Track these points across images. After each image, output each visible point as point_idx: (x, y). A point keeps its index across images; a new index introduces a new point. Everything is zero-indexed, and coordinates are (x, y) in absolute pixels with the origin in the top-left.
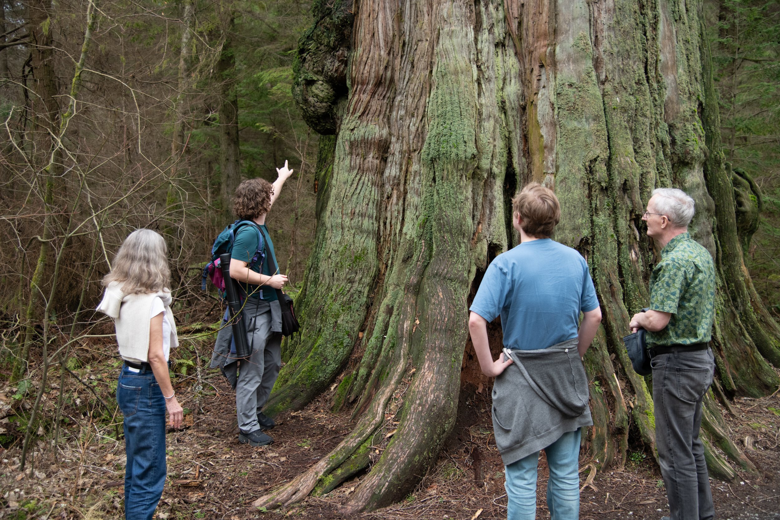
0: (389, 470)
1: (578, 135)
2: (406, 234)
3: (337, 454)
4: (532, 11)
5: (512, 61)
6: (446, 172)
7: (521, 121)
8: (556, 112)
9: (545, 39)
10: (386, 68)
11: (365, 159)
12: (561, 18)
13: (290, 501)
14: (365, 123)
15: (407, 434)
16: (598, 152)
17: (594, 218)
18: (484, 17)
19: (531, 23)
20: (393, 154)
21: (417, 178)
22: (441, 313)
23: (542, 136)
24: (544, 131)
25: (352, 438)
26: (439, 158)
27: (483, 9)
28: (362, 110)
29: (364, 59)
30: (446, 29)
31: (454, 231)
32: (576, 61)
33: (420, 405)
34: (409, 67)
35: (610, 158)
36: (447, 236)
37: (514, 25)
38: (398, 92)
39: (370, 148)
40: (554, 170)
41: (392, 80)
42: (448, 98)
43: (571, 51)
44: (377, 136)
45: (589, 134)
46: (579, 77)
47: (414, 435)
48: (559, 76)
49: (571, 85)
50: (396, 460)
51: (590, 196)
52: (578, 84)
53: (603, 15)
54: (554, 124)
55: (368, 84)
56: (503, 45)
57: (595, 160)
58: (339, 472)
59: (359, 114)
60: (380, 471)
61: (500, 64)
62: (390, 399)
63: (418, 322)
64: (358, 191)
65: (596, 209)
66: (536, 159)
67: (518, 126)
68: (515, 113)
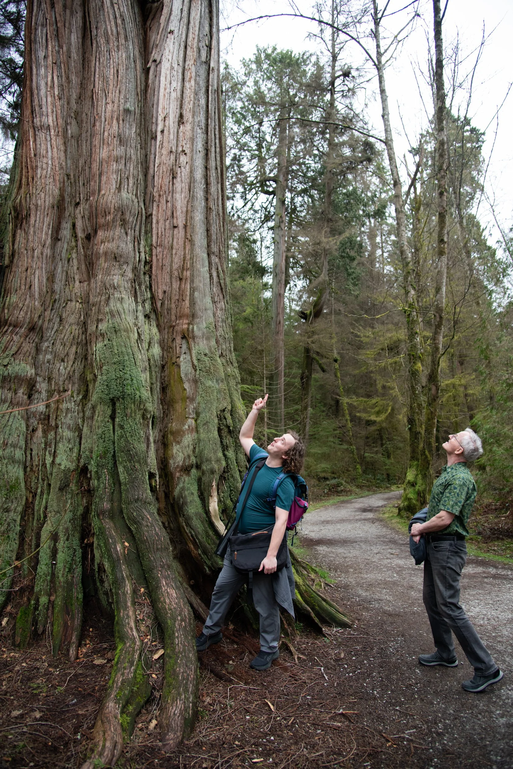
0: (186, 690)
1: (213, 391)
2: (60, 464)
3: (121, 689)
4: (175, 298)
5: (155, 330)
6: (129, 411)
7: (161, 377)
8: (198, 372)
9: (187, 319)
10: (40, 316)
11: (16, 394)
12: (197, 308)
13: (115, 759)
14: (17, 362)
15: (184, 650)
16: (225, 405)
17: (226, 453)
18: (138, 293)
19: (173, 306)
20: (40, 392)
21: (69, 415)
22: (157, 534)
23: (185, 389)
24: (186, 386)
25: (125, 668)
26: (123, 399)
27: (137, 288)
28: (14, 349)
29: (21, 305)
30: (117, 295)
31: (142, 461)
32: (208, 339)
33: (182, 620)
34: (58, 320)
35: (231, 410)
36: (137, 465)
37: (159, 304)
38: (45, 339)
39: (21, 385)
40: (194, 416)
41: (41, 328)
42: (124, 349)
43: (205, 330)
44: (29, 375)
45: (219, 391)
46: (210, 350)
47: (190, 651)
48: (197, 347)
49: (205, 355)
50: (188, 679)
51: (220, 436)
52: (209, 355)
53: (219, 311)
54: (195, 381)
55: (21, 327)
56: (149, 318)
57: (224, 410)
58: (131, 708)
59: (12, 353)
60: (179, 694)
61: (148, 331)
62: (137, 621)
63: (126, 544)
64: (10, 423)
65: (227, 447)
66: (179, 407)
67: (158, 380)
68: (157, 369)
